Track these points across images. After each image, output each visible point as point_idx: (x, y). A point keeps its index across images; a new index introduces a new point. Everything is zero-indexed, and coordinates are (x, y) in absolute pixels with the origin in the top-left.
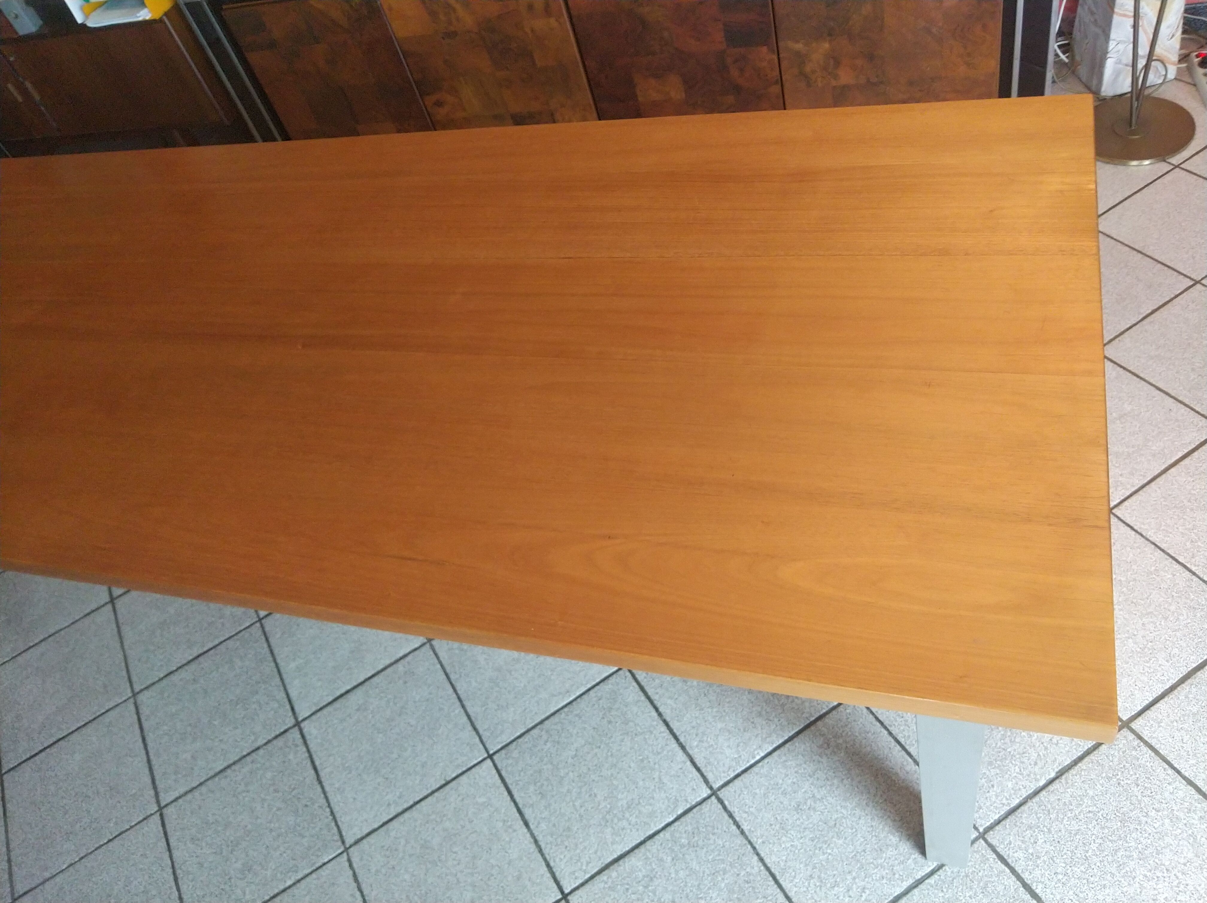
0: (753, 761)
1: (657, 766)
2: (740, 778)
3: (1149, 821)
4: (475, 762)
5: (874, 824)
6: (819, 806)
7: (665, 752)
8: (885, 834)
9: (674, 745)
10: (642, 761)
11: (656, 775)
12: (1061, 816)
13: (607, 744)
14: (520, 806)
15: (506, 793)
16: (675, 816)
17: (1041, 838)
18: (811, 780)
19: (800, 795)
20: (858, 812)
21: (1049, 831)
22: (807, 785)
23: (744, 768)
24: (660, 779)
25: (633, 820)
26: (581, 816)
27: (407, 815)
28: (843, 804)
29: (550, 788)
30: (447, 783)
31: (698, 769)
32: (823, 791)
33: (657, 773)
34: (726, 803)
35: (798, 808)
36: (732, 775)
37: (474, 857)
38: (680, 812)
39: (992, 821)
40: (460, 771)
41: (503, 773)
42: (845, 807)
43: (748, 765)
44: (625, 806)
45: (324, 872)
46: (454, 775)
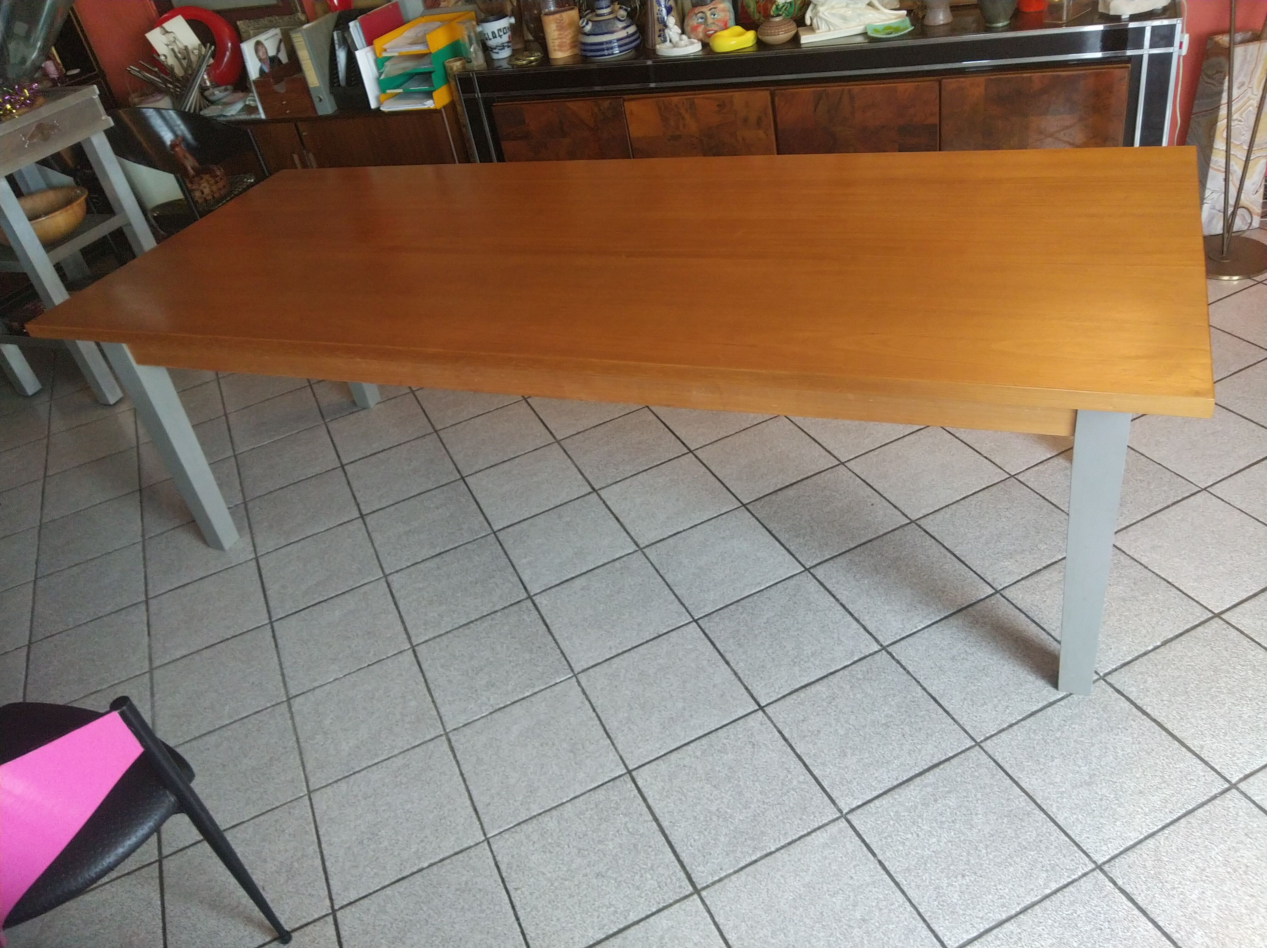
0: (915, 630)
1: (835, 631)
2: (905, 640)
3: (1236, 671)
4: (683, 623)
5: (1015, 669)
6: (970, 658)
7: (842, 622)
8: (1024, 675)
9: (849, 618)
10: (823, 627)
11: (835, 636)
12: (1166, 667)
13: (793, 616)
14: (722, 652)
15: (709, 644)
16: (852, 661)
17: (1150, 680)
18: (964, 642)
19: (954, 651)
20: (1002, 662)
21: (1157, 676)
22: (960, 645)
23: (908, 634)
24: (839, 638)
25: (817, 662)
26: (773, 659)
27: (626, 655)
28: (990, 657)
29: (746, 641)
30: (660, 636)
31: (870, 634)
32: (974, 649)
33: (836, 635)
34: (894, 654)
35: (953, 659)
36: (899, 638)
37: (684, 682)
38: (856, 659)
39: (1110, 669)
40: (670, 629)
41: (707, 631)
42: (991, 659)
43: (911, 632)
44: (810, 654)
45: (556, 688)
46: (665, 631)
